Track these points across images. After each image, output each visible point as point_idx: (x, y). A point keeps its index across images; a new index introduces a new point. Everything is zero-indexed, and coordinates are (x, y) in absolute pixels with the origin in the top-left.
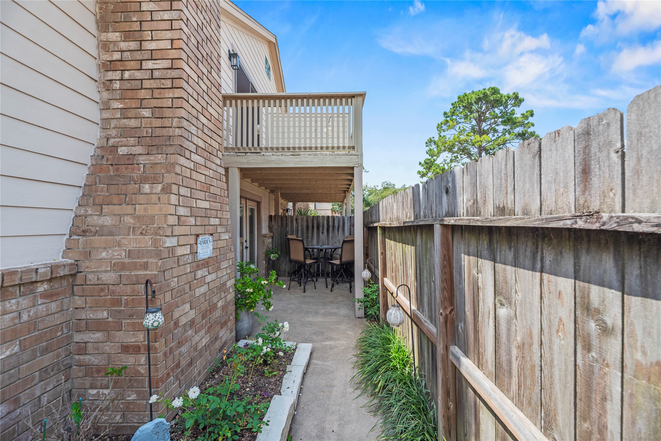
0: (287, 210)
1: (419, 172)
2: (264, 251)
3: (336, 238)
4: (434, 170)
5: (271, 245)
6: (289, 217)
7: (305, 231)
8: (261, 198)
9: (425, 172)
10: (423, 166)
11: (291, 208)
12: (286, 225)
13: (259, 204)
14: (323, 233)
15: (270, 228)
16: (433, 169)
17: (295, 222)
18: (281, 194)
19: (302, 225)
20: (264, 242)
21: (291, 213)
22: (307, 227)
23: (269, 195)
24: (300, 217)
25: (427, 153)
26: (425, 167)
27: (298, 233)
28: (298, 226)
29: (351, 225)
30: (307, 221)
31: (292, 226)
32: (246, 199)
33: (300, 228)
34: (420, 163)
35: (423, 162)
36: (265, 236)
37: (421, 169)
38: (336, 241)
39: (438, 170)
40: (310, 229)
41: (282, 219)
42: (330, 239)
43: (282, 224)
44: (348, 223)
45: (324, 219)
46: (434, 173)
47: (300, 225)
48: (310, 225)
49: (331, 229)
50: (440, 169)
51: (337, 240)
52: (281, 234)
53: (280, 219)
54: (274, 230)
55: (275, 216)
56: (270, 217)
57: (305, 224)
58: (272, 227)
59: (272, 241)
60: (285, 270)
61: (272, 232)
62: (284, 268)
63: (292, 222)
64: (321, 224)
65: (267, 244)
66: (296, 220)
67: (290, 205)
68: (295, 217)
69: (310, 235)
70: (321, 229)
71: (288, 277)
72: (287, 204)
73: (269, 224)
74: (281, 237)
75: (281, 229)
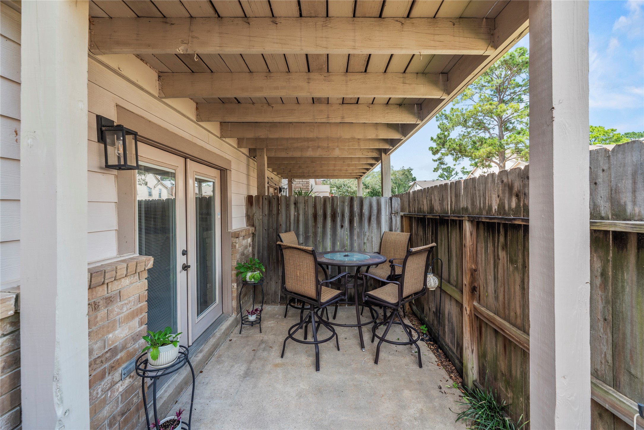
0: (280, 190)
1: (431, 149)
2: (235, 264)
3: (365, 235)
4: (450, 146)
5: (250, 249)
6: (283, 199)
7: (311, 222)
8: (229, 162)
9: (438, 148)
10: (435, 141)
11: (286, 187)
12: (278, 214)
13: (224, 173)
14: (342, 226)
15: (250, 219)
16: (448, 144)
17: (292, 207)
18: (269, 158)
19: (305, 214)
20: (233, 246)
21: (285, 193)
22: (315, 216)
23: (248, 161)
24: (301, 200)
25: (439, 127)
26: (439, 142)
27: (298, 227)
28: (298, 214)
29: (391, 213)
30: (315, 207)
31: (288, 217)
32: (186, 158)
33: (301, 218)
34: (432, 139)
35: (435, 137)
36: (236, 235)
37: (434, 145)
38: (365, 241)
39: (455, 145)
40: (320, 220)
41: (270, 203)
42: (355, 238)
43: (270, 210)
44: (386, 209)
45: (344, 202)
46: (450, 149)
47: (301, 212)
48: (320, 212)
49: (356, 219)
50: (457, 145)
51: (368, 239)
52: (268, 229)
53: (266, 202)
54: (257, 223)
55: (258, 197)
56: (250, 199)
57: (311, 211)
58: (253, 216)
59: (253, 240)
60: (275, 293)
61: (253, 225)
62: (273, 288)
63: (288, 206)
64: (339, 211)
65: (240, 250)
66: (295, 204)
67: (284, 183)
68: (292, 199)
69: (320, 230)
70: (339, 220)
71: (281, 304)
72: (280, 181)
73: (247, 212)
74: (268, 234)
75: (269, 220)
